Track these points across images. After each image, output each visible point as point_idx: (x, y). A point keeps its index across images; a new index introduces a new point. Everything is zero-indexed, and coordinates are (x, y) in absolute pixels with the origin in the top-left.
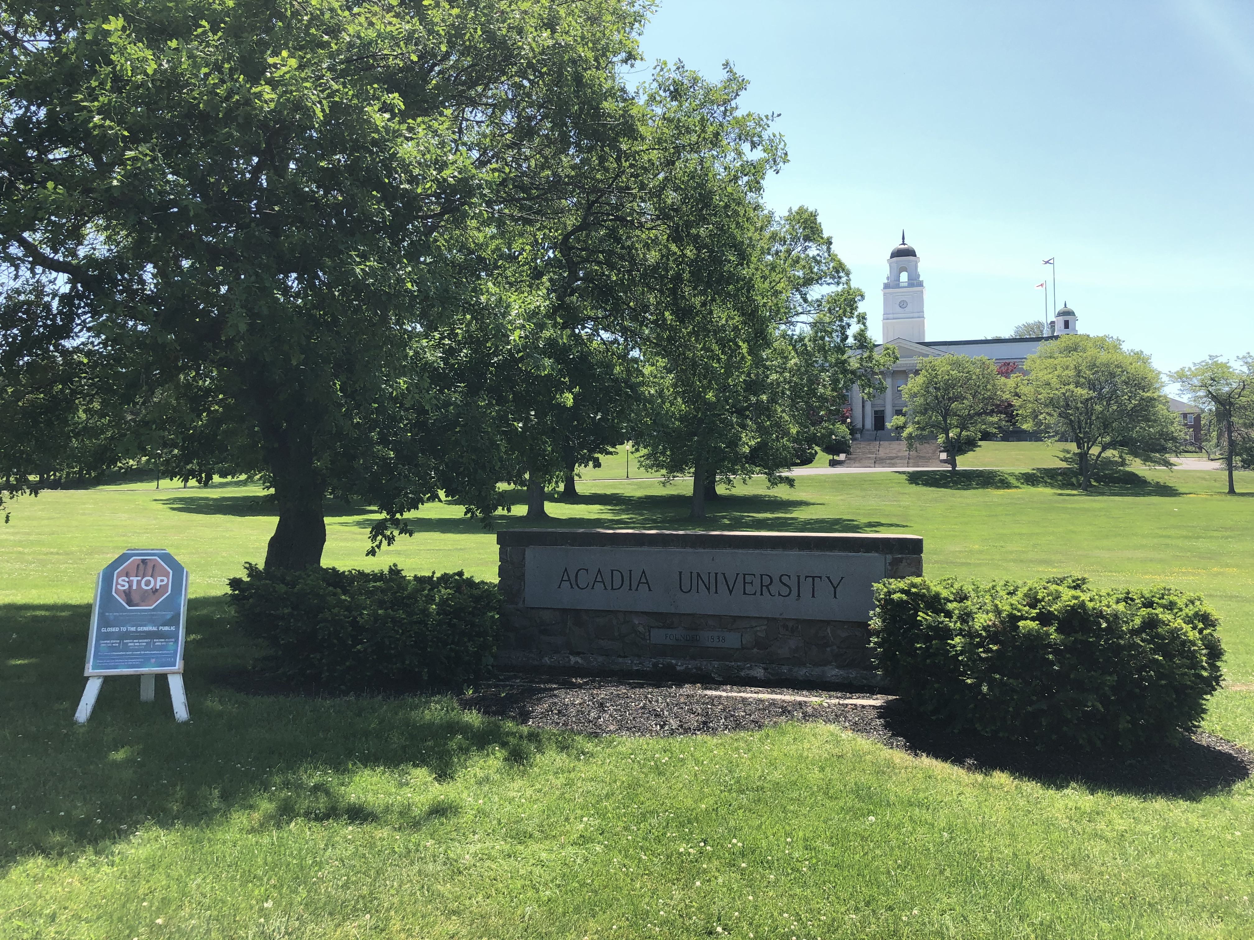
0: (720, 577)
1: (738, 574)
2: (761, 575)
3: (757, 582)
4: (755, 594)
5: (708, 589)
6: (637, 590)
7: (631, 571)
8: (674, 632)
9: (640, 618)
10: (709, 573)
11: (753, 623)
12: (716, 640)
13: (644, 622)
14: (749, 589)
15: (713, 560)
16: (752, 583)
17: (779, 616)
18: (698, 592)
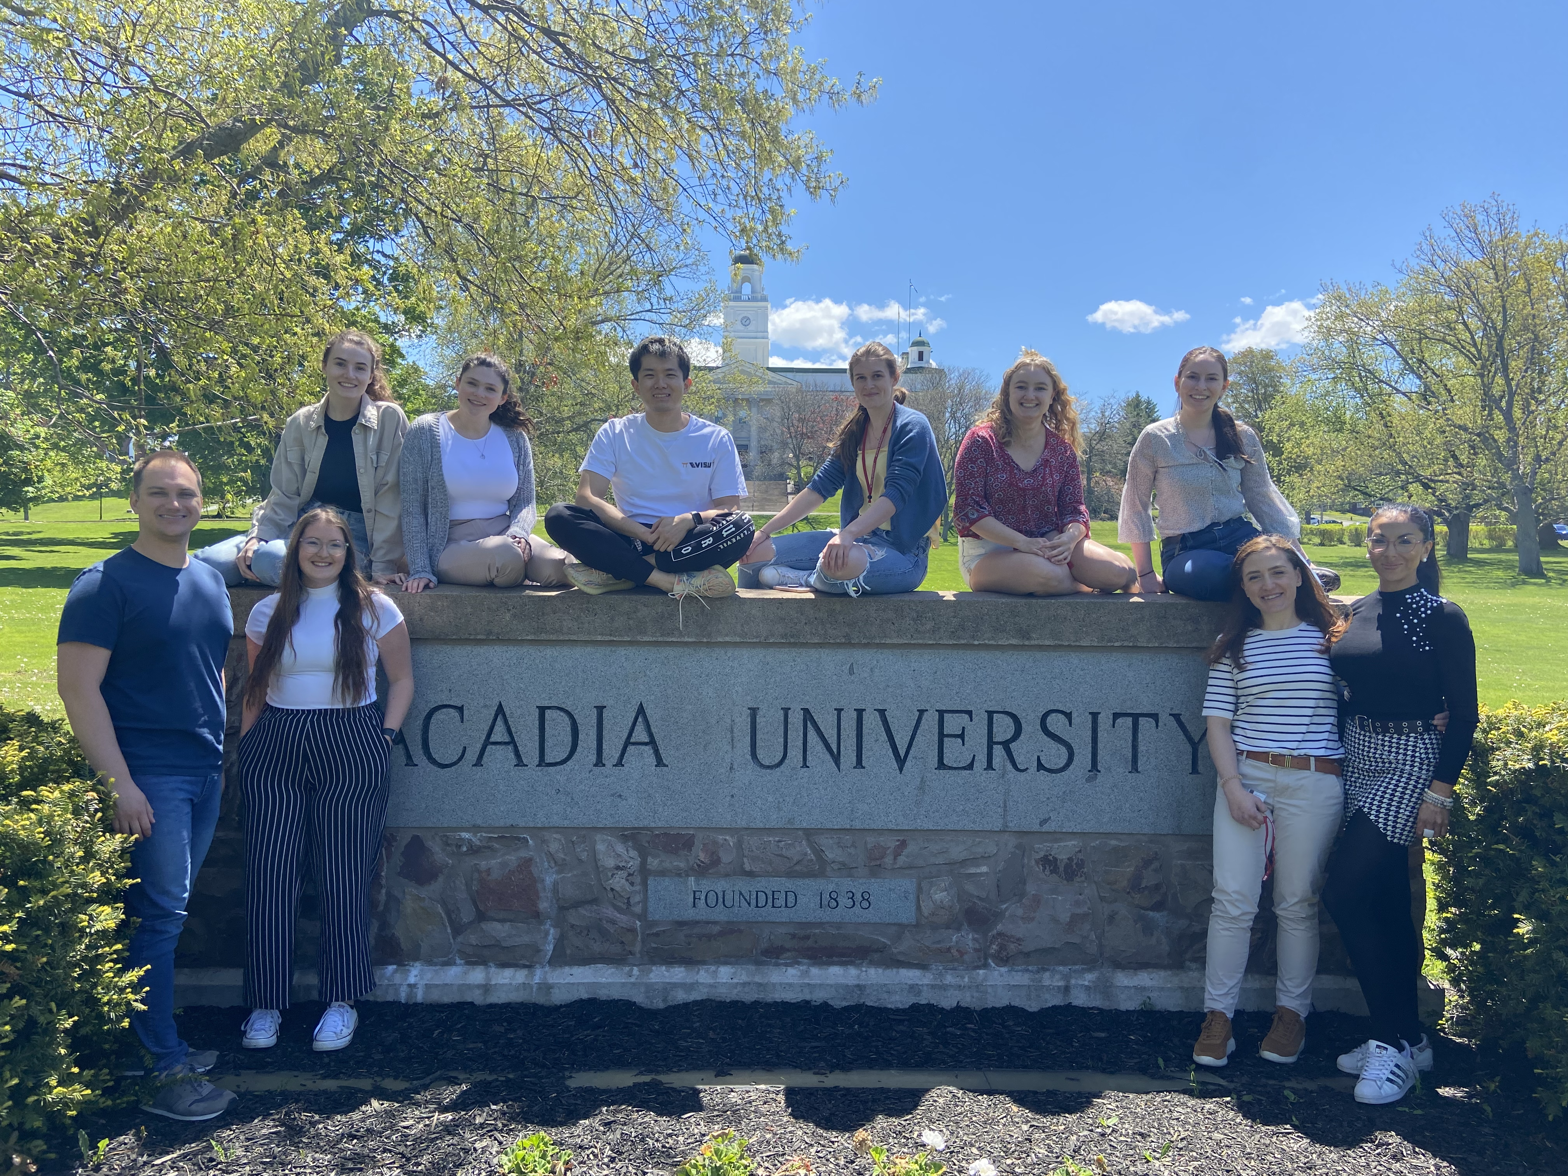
0: (871, 721)
1: (922, 712)
2: (990, 714)
3: (977, 732)
5: (836, 757)
6: (620, 763)
7: (600, 709)
8: (720, 885)
9: (620, 848)
10: (839, 711)
11: (957, 852)
12: (844, 901)
13: (632, 859)
14: (954, 752)
15: (851, 672)
16: (962, 736)
17: (1036, 828)
18: (805, 765)
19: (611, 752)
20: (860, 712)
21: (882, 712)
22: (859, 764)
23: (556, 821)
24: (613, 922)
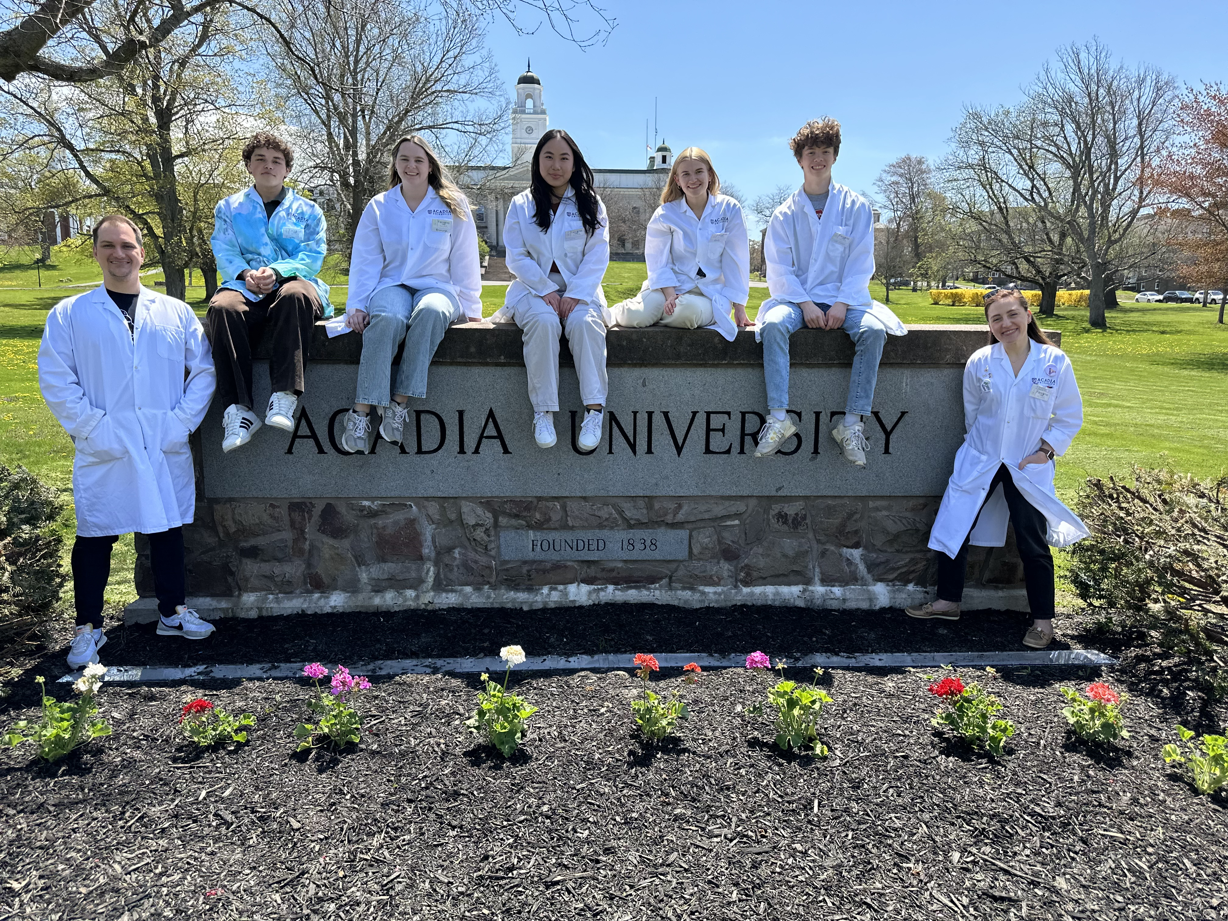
0: (659, 421)
1: (695, 413)
2: (743, 414)
3: (734, 427)
4: (728, 452)
5: (633, 447)
6: (477, 451)
7: (461, 413)
8: (552, 536)
9: (479, 511)
10: (635, 413)
11: (719, 510)
12: (639, 546)
13: (488, 518)
14: (717, 442)
15: (644, 385)
16: (723, 430)
17: (773, 493)
18: (611, 452)
19: (470, 442)
20: (650, 414)
21: (666, 414)
22: (649, 451)
23: (431, 493)
24: (476, 562)
